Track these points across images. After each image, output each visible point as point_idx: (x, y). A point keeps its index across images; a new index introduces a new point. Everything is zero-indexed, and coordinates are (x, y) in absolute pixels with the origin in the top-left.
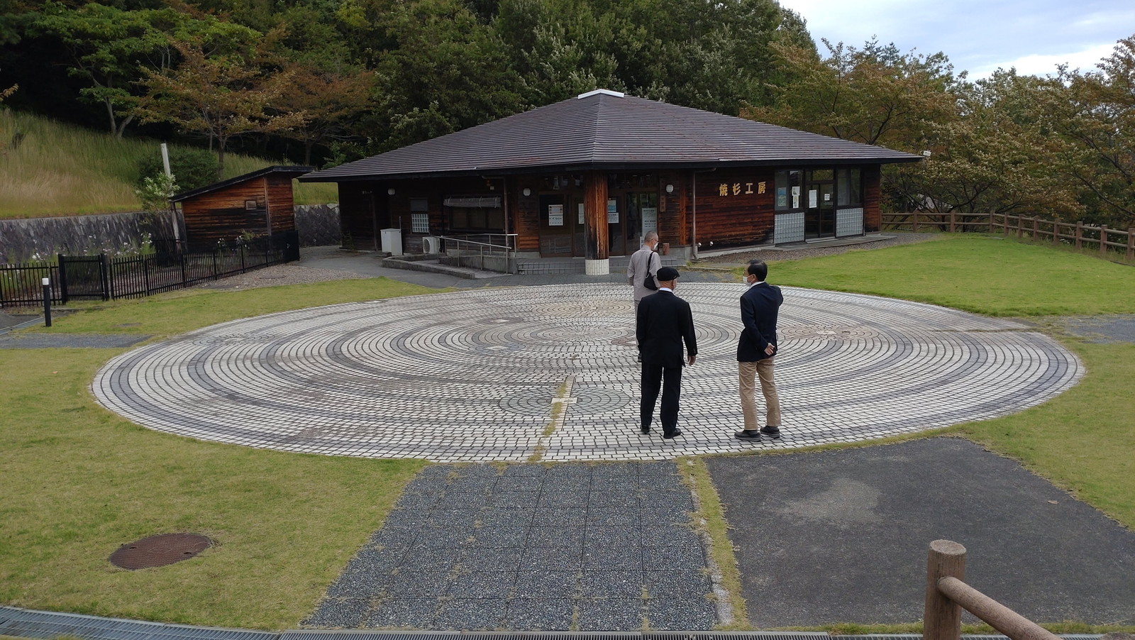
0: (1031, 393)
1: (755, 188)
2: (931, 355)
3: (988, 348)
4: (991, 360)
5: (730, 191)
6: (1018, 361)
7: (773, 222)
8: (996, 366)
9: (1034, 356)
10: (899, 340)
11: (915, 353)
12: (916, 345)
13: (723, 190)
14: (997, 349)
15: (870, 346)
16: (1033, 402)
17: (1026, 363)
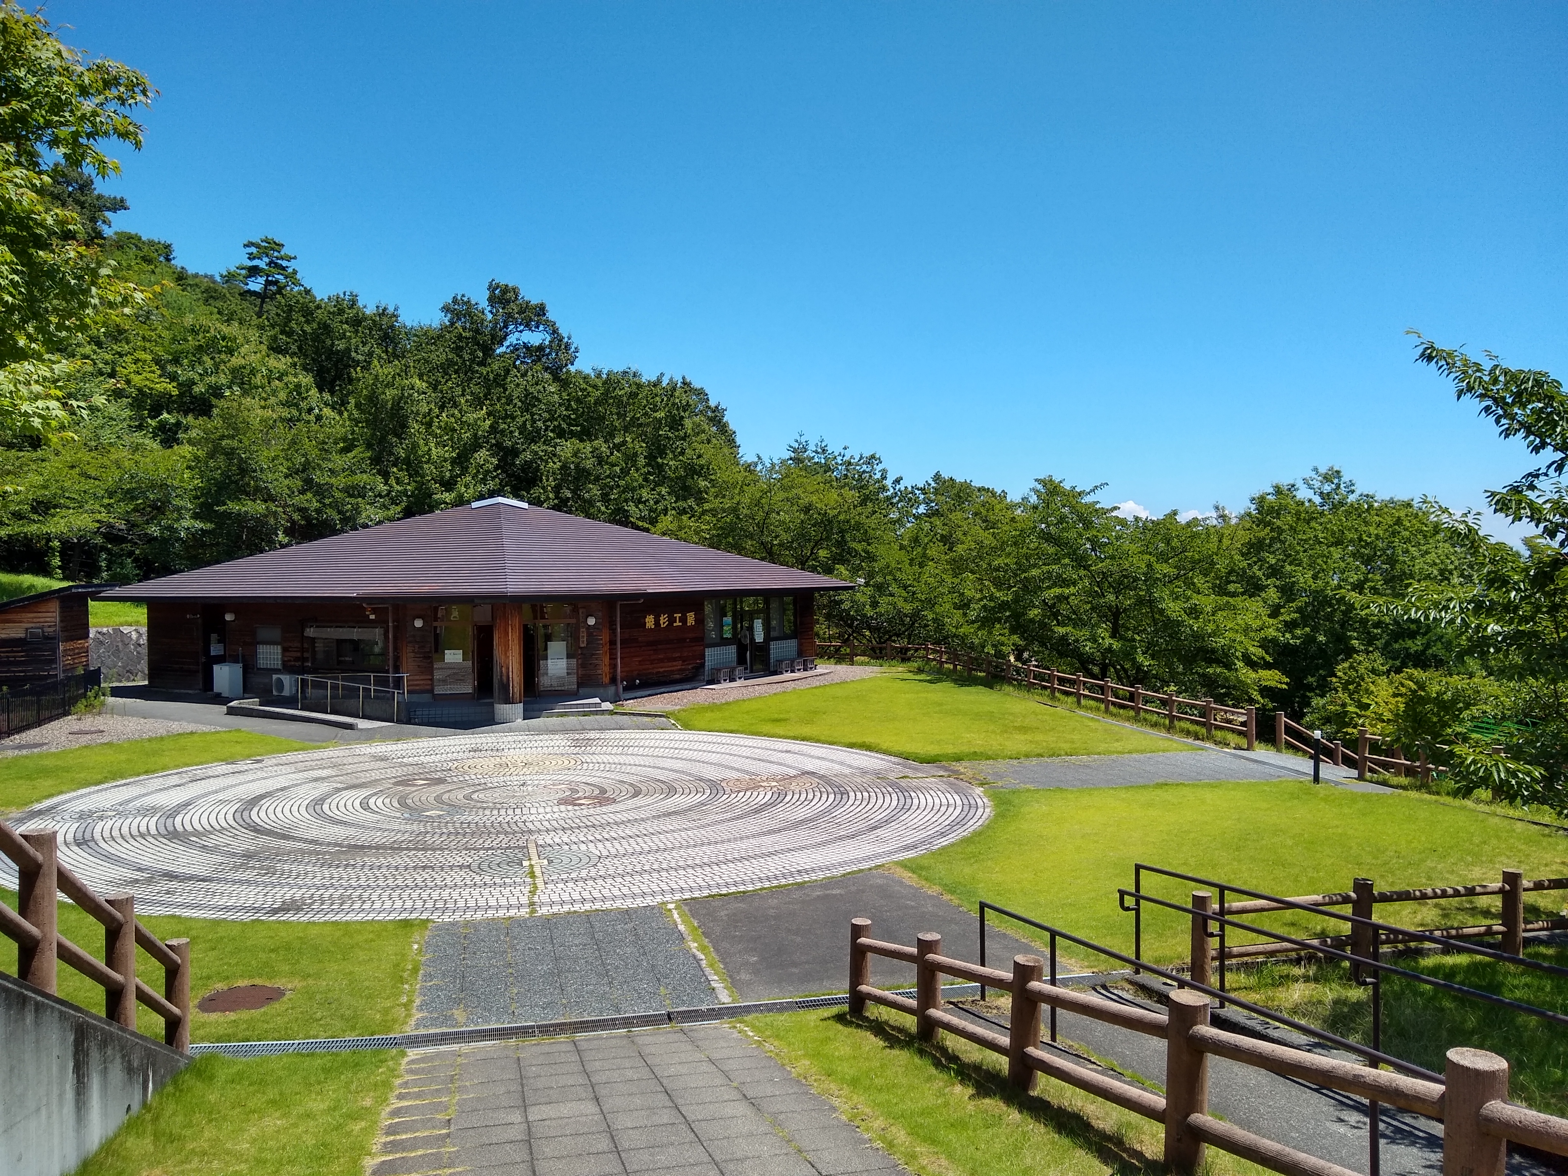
0: (943, 834)
1: (684, 620)
2: (865, 803)
3: (913, 794)
4: (914, 807)
5: (657, 623)
6: (937, 808)
7: (703, 656)
8: (918, 812)
9: (951, 801)
10: (836, 789)
11: (850, 802)
12: (852, 794)
13: (650, 621)
14: (921, 796)
15: (810, 796)
16: (944, 842)
17: (943, 809)
